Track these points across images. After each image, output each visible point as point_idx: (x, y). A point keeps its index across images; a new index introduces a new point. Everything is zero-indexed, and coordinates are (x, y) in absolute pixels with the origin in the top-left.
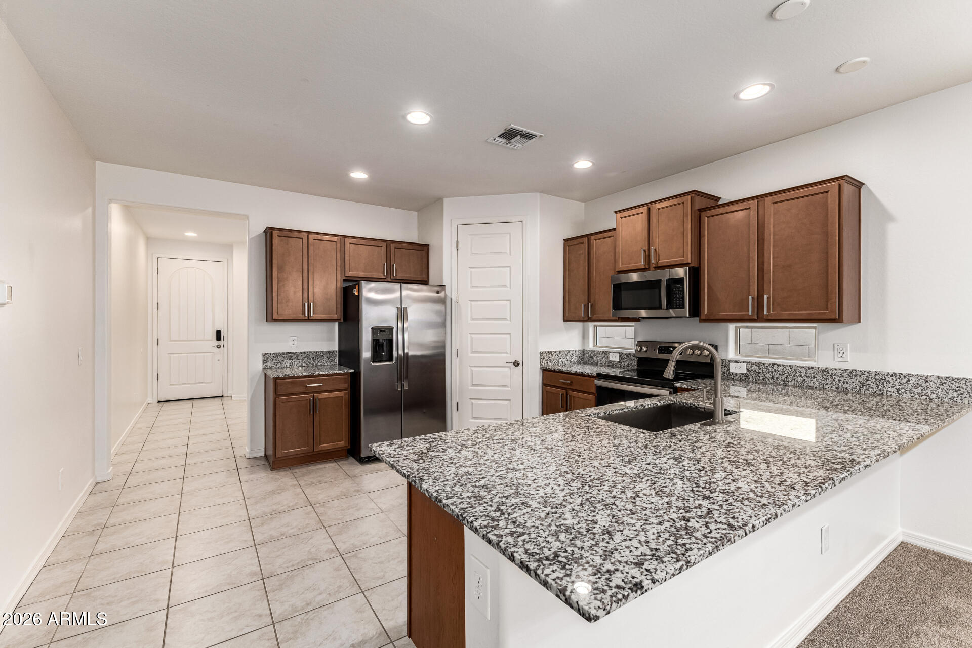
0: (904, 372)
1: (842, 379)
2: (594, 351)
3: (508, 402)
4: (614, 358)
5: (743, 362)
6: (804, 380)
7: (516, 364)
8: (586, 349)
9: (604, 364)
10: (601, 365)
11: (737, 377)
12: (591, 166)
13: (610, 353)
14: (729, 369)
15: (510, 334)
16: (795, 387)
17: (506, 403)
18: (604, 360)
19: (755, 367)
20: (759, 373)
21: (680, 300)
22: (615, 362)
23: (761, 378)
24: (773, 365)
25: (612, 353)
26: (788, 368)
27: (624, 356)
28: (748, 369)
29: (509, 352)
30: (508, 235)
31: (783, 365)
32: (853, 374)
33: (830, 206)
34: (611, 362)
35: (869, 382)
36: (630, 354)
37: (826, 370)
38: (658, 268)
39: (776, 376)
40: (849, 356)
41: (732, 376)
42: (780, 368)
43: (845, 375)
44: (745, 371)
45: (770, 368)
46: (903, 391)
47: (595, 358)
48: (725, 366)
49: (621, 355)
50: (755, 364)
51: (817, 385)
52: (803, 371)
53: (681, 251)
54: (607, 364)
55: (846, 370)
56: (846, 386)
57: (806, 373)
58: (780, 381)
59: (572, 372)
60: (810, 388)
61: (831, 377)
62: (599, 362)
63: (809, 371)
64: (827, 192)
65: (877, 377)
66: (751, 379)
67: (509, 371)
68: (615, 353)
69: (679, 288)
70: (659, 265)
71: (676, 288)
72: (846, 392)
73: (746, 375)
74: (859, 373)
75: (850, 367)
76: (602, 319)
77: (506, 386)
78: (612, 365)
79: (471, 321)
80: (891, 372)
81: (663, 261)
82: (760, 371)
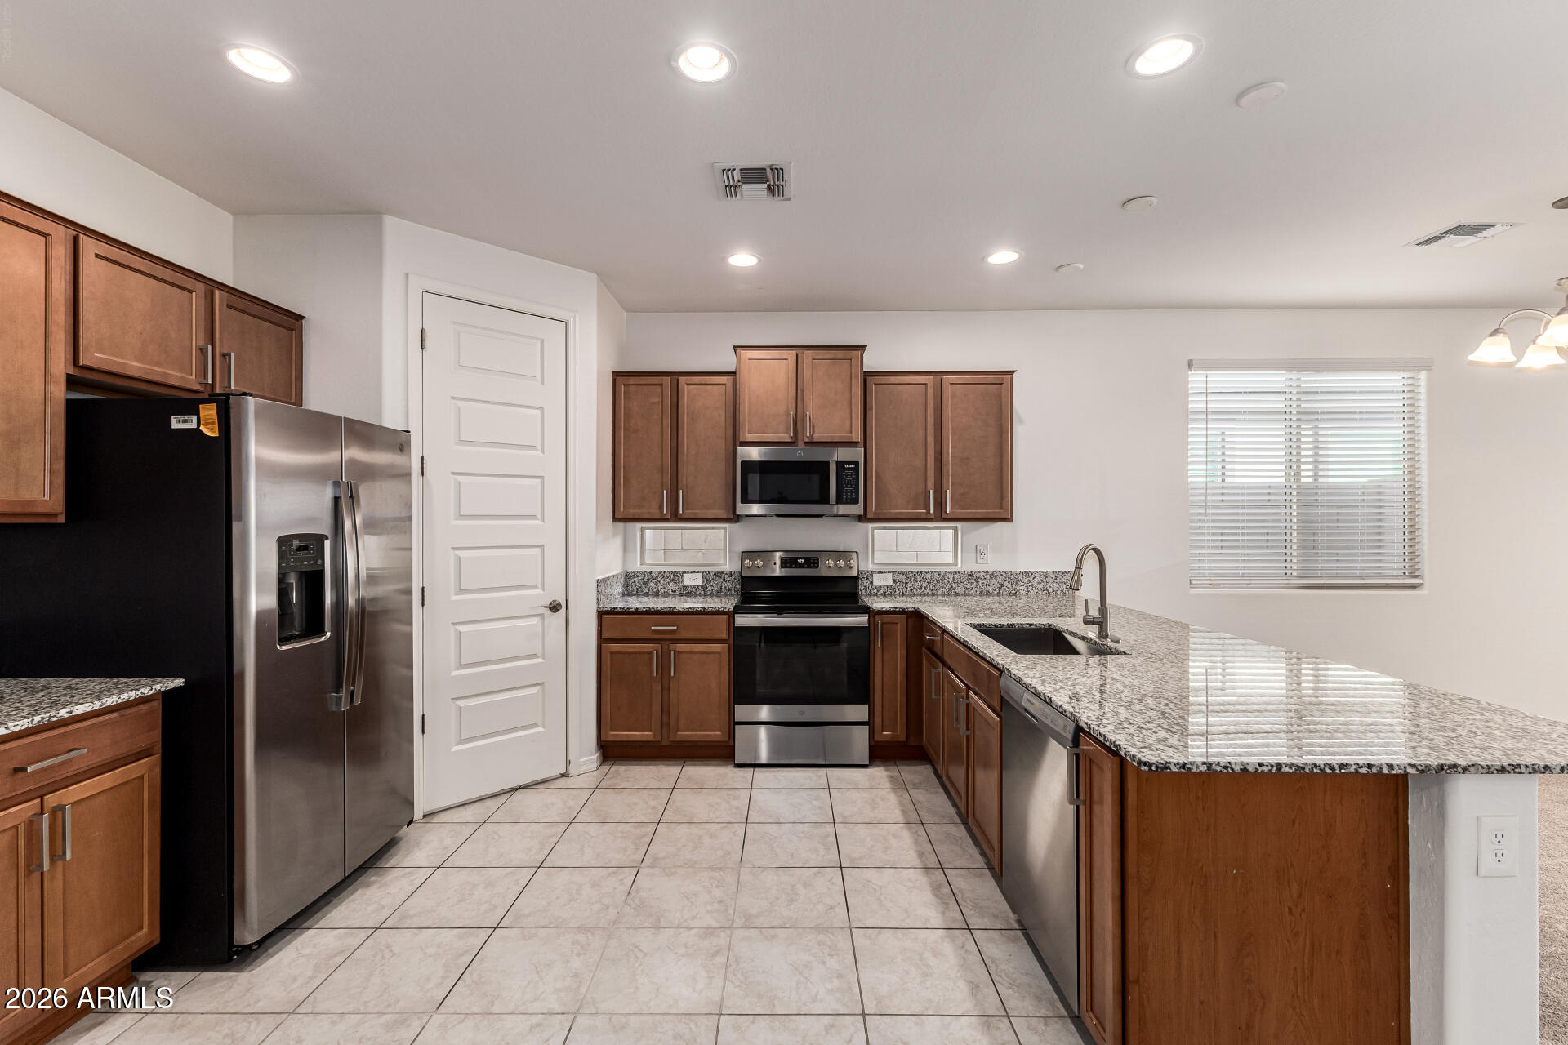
0: (1031, 570)
1: (985, 582)
2: (651, 573)
3: (538, 688)
4: (693, 581)
5: (889, 572)
6: (952, 587)
7: (554, 608)
8: (631, 569)
9: (671, 593)
10: (667, 595)
11: (881, 591)
12: (753, 266)
13: (684, 572)
14: (872, 583)
15: (542, 546)
16: (943, 595)
17: (534, 690)
18: (672, 586)
19: (902, 577)
20: (906, 583)
21: (851, 492)
22: (694, 587)
23: (909, 589)
24: (921, 572)
25: (688, 572)
26: (936, 574)
27: (712, 576)
28: (894, 580)
29: (539, 585)
30: (539, 342)
31: (932, 572)
32: (993, 575)
33: (1003, 399)
34: (685, 588)
35: (1006, 583)
36: (723, 573)
37: (971, 574)
38: (812, 444)
39: (925, 585)
40: (989, 556)
41: (875, 591)
42: (929, 576)
43: (987, 577)
44: (890, 583)
45: (918, 577)
46: (1031, 587)
47: (652, 584)
48: (867, 579)
49: (706, 576)
50: (902, 572)
51: (963, 591)
52: (951, 576)
53: (848, 424)
54: (677, 592)
55: (988, 572)
56: (988, 588)
57: (954, 578)
58: (928, 590)
59: (681, 610)
60: (957, 594)
61: (976, 581)
62: (662, 591)
63: (956, 576)
64: (1001, 384)
65: (1012, 577)
66: (897, 592)
67: (540, 624)
68: (694, 572)
69: (851, 475)
70: (815, 440)
71: (847, 475)
72: (988, 594)
73: (892, 588)
74: (998, 574)
75: (991, 568)
76: (700, 517)
77: (534, 656)
78: (687, 592)
79: (457, 519)
80: (1022, 570)
81: (819, 436)
82: (908, 581)
